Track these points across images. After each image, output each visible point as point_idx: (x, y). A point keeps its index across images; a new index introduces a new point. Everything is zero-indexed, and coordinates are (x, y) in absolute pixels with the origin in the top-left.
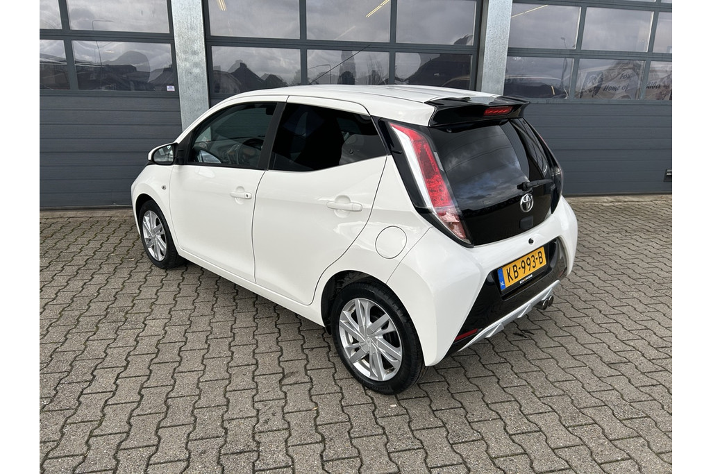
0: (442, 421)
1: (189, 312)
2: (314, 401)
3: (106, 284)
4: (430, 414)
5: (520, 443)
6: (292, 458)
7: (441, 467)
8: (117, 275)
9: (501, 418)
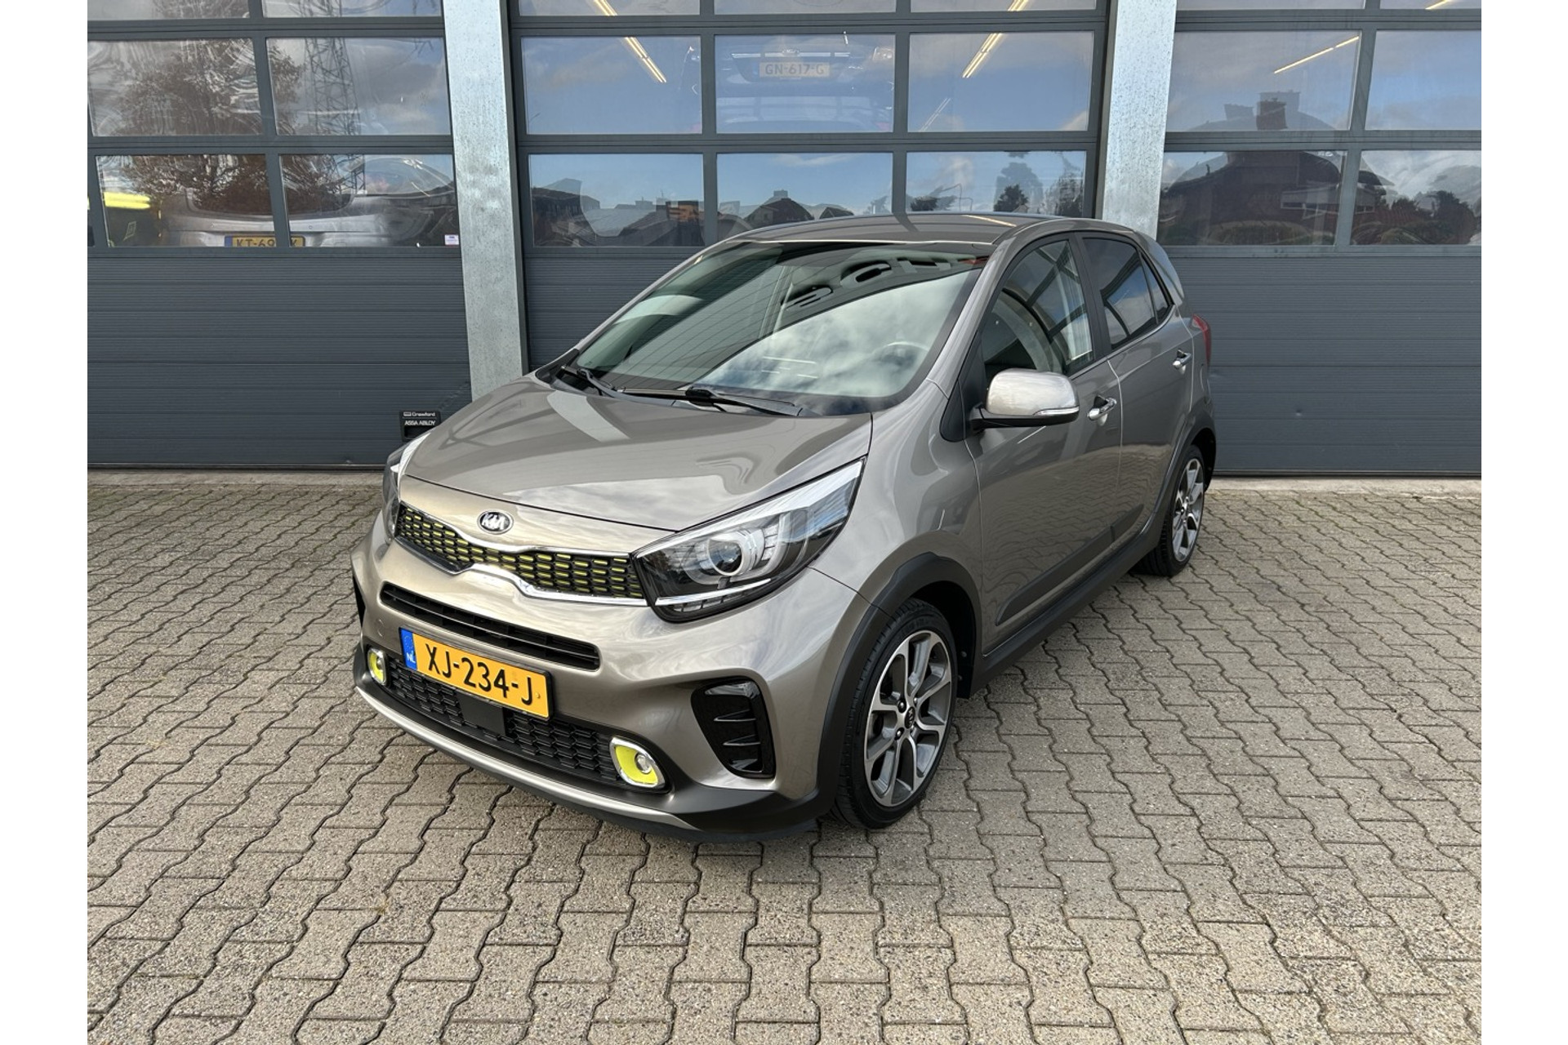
0: (634, 903)
1: (336, 662)
2: (426, 837)
3: (235, 604)
4: (620, 886)
5: (753, 962)
6: (306, 929)
7: (560, 983)
8: (268, 588)
9: (756, 913)
